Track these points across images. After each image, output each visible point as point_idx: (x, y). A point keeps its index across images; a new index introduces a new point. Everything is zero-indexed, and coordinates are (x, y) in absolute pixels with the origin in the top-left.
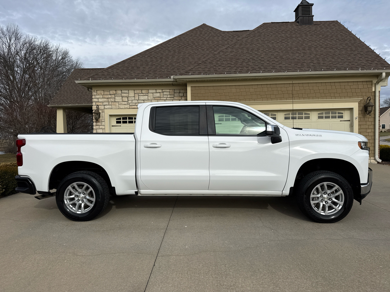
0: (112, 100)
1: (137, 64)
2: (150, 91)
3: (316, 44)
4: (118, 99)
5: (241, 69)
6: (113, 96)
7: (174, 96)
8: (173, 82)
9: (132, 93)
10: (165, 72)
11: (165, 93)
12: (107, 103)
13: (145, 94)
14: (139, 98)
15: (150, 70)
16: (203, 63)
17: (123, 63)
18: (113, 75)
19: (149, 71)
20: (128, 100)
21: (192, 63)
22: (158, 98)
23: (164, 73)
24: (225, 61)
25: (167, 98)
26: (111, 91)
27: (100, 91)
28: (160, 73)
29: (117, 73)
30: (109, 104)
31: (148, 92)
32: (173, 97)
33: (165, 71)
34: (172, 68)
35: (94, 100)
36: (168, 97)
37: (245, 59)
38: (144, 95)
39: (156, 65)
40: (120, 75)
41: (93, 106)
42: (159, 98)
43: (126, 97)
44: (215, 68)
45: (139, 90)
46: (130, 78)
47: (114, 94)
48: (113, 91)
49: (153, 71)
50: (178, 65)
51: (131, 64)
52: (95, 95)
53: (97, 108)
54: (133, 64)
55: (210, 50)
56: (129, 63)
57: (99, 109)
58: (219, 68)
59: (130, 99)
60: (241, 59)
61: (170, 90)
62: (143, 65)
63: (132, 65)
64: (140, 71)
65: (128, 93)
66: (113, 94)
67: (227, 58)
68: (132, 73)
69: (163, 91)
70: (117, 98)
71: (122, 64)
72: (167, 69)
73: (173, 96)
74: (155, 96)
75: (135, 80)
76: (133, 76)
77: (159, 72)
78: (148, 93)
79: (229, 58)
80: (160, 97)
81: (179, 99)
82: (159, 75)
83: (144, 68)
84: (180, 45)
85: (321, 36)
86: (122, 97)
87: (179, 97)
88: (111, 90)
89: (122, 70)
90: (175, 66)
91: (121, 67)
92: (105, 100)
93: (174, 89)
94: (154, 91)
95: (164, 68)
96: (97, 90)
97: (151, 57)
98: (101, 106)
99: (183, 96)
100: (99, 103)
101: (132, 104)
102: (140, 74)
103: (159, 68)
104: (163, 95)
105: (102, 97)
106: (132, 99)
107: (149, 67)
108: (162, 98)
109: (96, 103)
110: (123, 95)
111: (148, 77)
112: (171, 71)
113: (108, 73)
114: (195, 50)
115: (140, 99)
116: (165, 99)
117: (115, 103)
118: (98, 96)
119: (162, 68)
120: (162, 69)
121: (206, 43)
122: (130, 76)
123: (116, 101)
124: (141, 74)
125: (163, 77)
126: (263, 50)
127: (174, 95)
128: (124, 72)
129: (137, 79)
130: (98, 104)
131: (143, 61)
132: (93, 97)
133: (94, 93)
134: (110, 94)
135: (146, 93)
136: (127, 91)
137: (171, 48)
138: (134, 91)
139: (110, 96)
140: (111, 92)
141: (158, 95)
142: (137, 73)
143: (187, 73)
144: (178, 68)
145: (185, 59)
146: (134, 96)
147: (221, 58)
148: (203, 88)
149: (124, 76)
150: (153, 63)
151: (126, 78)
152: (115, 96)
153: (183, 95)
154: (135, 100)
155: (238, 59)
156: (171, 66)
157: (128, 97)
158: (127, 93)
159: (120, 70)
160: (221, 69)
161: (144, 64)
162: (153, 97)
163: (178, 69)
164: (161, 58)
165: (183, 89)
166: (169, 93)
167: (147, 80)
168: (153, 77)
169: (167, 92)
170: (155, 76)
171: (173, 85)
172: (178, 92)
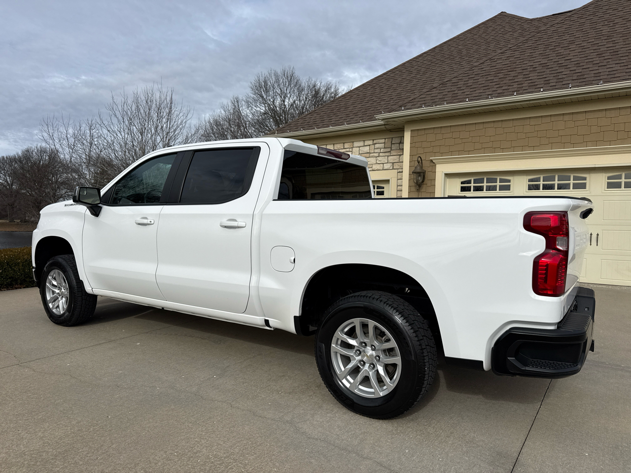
2: (356, 144)
5: (506, 88)
7: (391, 150)
8: (385, 125)
11: (377, 146)
16: (441, 86)
19: (359, 111)
22: (366, 155)
25: (381, 154)
31: (352, 146)
32: (390, 152)
36: (382, 151)
39: (374, 100)
42: (368, 154)
44: (456, 92)
45: (340, 144)
49: (364, 111)
58: (465, 91)
61: (385, 139)
63: (341, 105)
68: (334, 117)
69: (375, 142)
73: (389, 150)
74: (362, 152)
78: (352, 148)
80: (370, 153)
81: (399, 154)
83: (354, 108)
87: (398, 151)
93: (392, 138)
94: (361, 144)
102: (342, 119)
104: (375, 149)
107: (363, 104)
108: (372, 154)
116: (376, 155)
127: (391, 148)
141: (366, 149)
142: (340, 116)
148: (432, 131)
165: (396, 138)
166: (383, 144)
167: (346, 126)
168: (358, 121)
169: (380, 143)
170: (362, 118)
171: (390, 131)
172: (399, 142)
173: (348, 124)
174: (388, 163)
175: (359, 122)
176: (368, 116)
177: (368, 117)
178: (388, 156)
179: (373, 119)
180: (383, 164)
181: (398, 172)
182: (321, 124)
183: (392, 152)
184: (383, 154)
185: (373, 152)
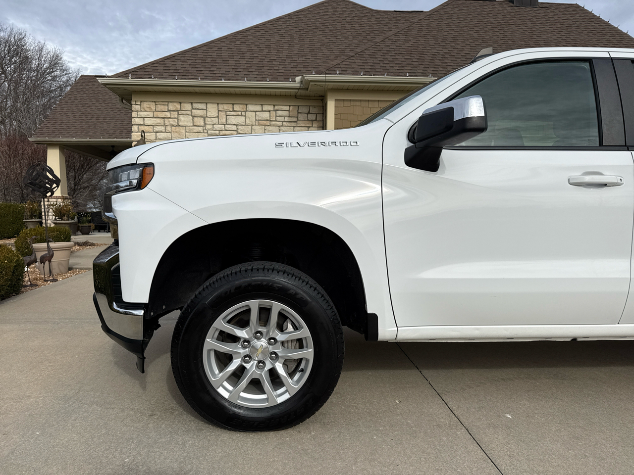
0: (172, 121)
1: (222, 54)
2: (250, 107)
3: (555, 37)
4: (185, 120)
5: (433, 69)
6: (175, 114)
7: (298, 120)
8: (299, 89)
9: (212, 110)
10: (280, 71)
11: (279, 113)
12: (163, 129)
13: (240, 113)
14: (227, 119)
15: (250, 65)
16: (357, 55)
17: (193, 51)
18: (175, 71)
19: (248, 68)
20: (205, 124)
21: (330, 58)
22: (265, 122)
23: (278, 71)
24: (400, 55)
25: (284, 123)
26: (170, 104)
27: (147, 103)
28: (271, 71)
29: (184, 69)
30: (166, 129)
31: (245, 110)
32: (296, 122)
33: (280, 68)
34: (291, 64)
35: (136, 121)
36: (286, 120)
37: (436, 54)
38: (238, 115)
39: (259, 58)
40: (190, 72)
41: (133, 134)
42: (269, 122)
43: (201, 117)
44: (382, 65)
45: (228, 105)
46: (211, 78)
47: (178, 111)
48: (175, 104)
49: (256, 68)
50: (304, 59)
51: (209, 54)
52: (137, 111)
53: (142, 136)
54: (214, 54)
55: (360, 38)
56: (206, 52)
57: (146, 140)
58: (391, 65)
59: (208, 120)
60: (429, 53)
61: (290, 106)
62: (234, 57)
63: (213, 56)
64: (230, 67)
65: (206, 110)
66: (174, 111)
67: (401, 50)
68: (215, 69)
69: (276, 108)
70: (181, 118)
71: (191, 53)
72: (283, 66)
73: (295, 119)
74: (260, 119)
75: (223, 82)
76: (217, 75)
77: (269, 71)
78: (245, 112)
79: (405, 50)
80: (270, 120)
81: (308, 125)
82: (269, 75)
83: (236, 62)
84: (300, 28)
85: (559, 25)
86: (193, 117)
87: (308, 122)
88: (171, 102)
89: (193, 64)
90: (298, 61)
91: (191, 58)
92: (158, 121)
93: (298, 106)
94: (258, 108)
95: (277, 63)
96: (141, 102)
97: (247, 44)
98: (148, 134)
99: (316, 120)
100: (145, 127)
101: (213, 132)
102: (231, 72)
103: (267, 63)
104: (276, 116)
105: (151, 114)
106: (212, 121)
107: (246, 60)
108: (274, 123)
109: (138, 128)
110: (195, 112)
111: (248, 79)
112: (292, 69)
113: (165, 68)
114: (330, 37)
115: (229, 122)
116: (280, 124)
117: (178, 129)
118: (143, 114)
119: (274, 63)
120: (273, 66)
121: (348, 26)
122: (211, 75)
123: (180, 124)
124: (234, 73)
125: (278, 79)
126: (463, 41)
127: (297, 117)
128: (197, 66)
129: (225, 80)
130: (142, 128)
131: (232, 50)
132: (134, 114)
133: (135, 107)
134: (169, 111)
135: (241, 111)
136: (203, 106)
137: (283, 31)
138: (217, 105)
139: (168, 114)
140: (171, 106)
141: (266, 115)
142: (225, 70)
143: (330, 71)
144: (304, 64)
145: (315, 51)
146: (218, 117)
147: (390, 50)
148: (358, 104)
149: (198, 75)
150: (253, 54)
151: (204, 77)
152: (178, 114)
153: (314, 119)
154: (219, 124)
155: (422, 53)
156: (290, 61)
157: (204, 118)
158: (202, 109)
159: (188, 63)
160: (395, 68)
161: (236, 54)
162: (256, 119)
163: (305, 67)
164: (268, 47)
165: (315, 107)
166: (288, 112)
167: (246, 83)
169: (284, 111)
171: (296, 97)
172: (307, 111)
175: (265, 81)
183: (298, 122)
184: (287, 123)
185: (274, 120)
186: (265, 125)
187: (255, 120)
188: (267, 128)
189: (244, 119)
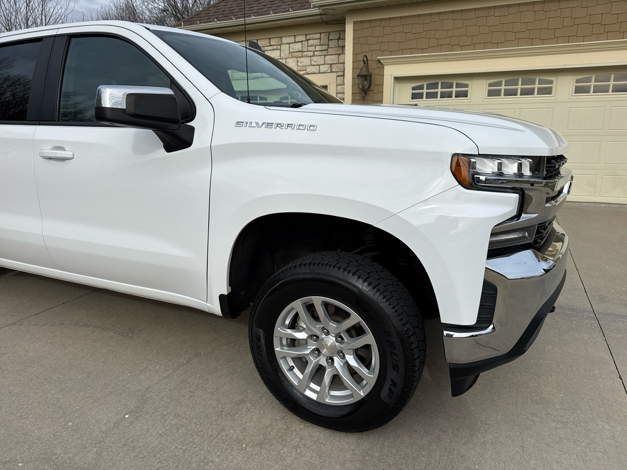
2: (285, 40)
7: (328, 47)
8: (321, 14)
11: (311, 42)
13: (275, 47)
18: (222, 13)
22: (297, 54)
25: (316, 53)
29: (230, 9)
31: (280, 43)
32: (327, 50)
36: (317, 49)
38: (274, 50)
40: (234, 11)
42: (301, 53)
45: (265, 40)
61: (321, 33)
69: (308, 37)
73: (325, 47)
74: (293, 50)
76: (254, 11)
78: (280, 45)
80: (302, 51)
81: (338, 53)
87: (337, 49)
89: (241, 2)
93: (329, 32)
94: (291, 39)
102: (267, 6)
104: (308, 46)
108: (305, 53)
116: (311, 54)
122: (248, 12)
127: (328, 45)
135: (277, 45)
141: (298, 46)
142: (263, 4)
149: (238, 13)
159: (238, 2)
162: (290, 52)
166: (319, 40)
167: (272, 16)
168: (287, 9)
169: (315, 39)
170: (291, 6)
171: (327, 23)
172: (337, 37)
173: (274, 13)
174: (324, 64)
175: (289, 11)
176: (299, 3)
177: (299, 5)
178: (325, 56)
179: (305, 7)
180: (319, 65)
181: (337, 76)
182: (240, 13)
183: (329, 50)
184: (318, 52)
185: (306, 50)
186: (298, 57)
187: (288, 52)
188: (299, 59)
189: (279, 53)
